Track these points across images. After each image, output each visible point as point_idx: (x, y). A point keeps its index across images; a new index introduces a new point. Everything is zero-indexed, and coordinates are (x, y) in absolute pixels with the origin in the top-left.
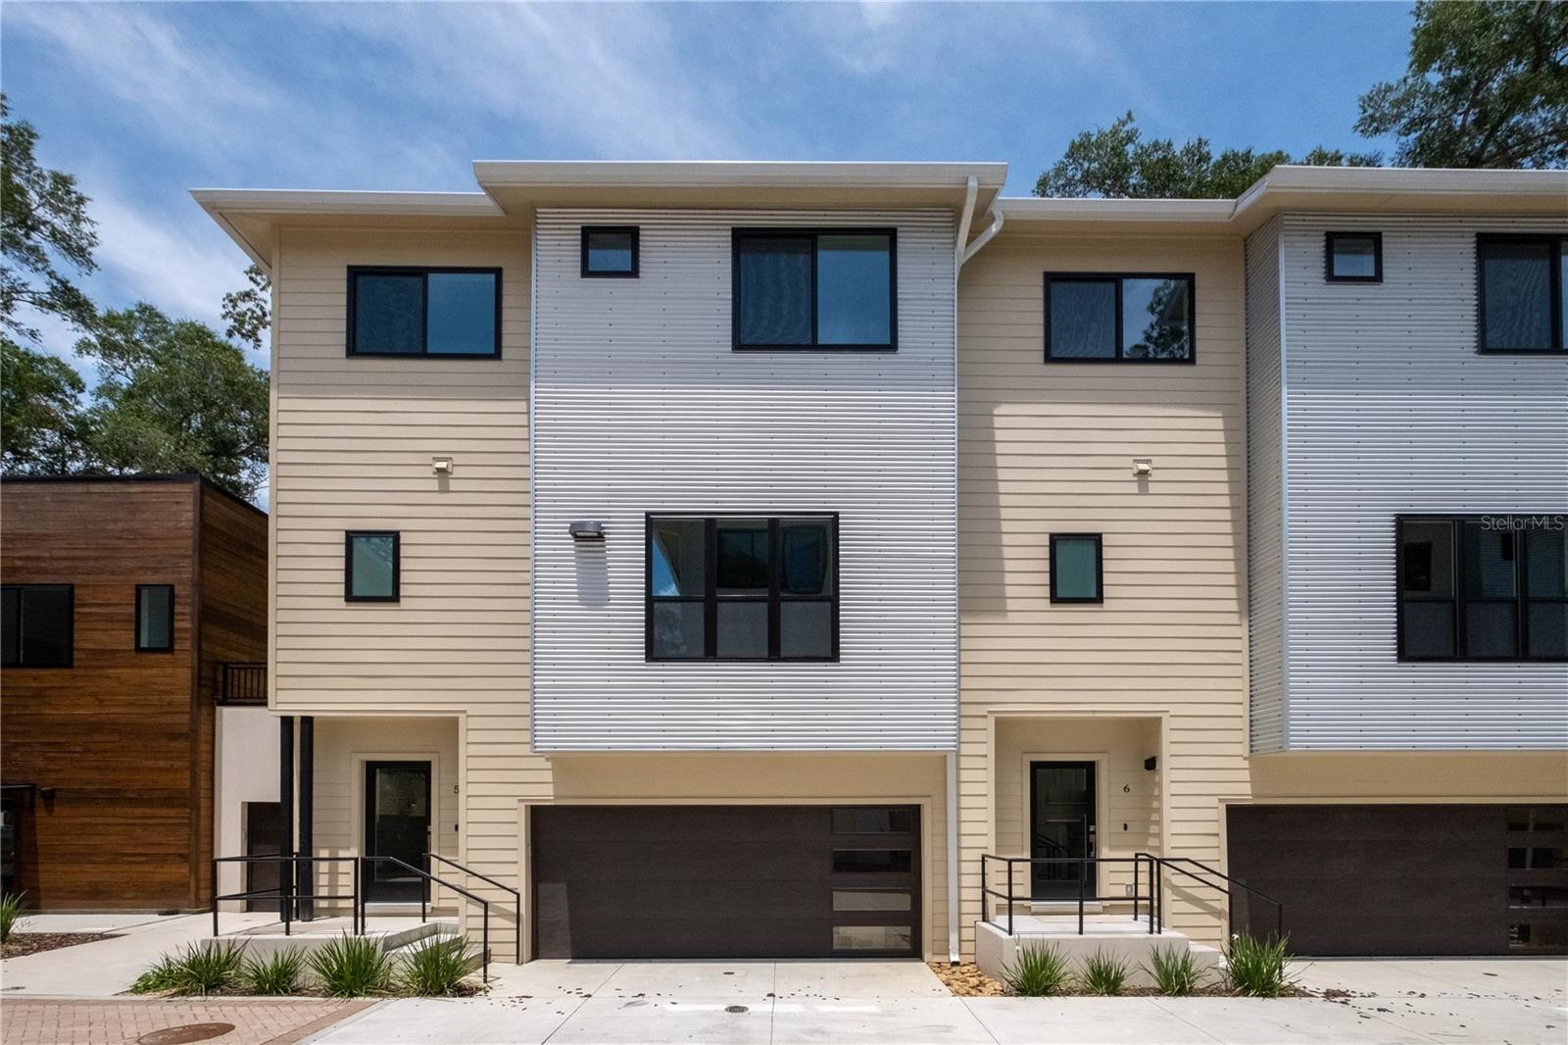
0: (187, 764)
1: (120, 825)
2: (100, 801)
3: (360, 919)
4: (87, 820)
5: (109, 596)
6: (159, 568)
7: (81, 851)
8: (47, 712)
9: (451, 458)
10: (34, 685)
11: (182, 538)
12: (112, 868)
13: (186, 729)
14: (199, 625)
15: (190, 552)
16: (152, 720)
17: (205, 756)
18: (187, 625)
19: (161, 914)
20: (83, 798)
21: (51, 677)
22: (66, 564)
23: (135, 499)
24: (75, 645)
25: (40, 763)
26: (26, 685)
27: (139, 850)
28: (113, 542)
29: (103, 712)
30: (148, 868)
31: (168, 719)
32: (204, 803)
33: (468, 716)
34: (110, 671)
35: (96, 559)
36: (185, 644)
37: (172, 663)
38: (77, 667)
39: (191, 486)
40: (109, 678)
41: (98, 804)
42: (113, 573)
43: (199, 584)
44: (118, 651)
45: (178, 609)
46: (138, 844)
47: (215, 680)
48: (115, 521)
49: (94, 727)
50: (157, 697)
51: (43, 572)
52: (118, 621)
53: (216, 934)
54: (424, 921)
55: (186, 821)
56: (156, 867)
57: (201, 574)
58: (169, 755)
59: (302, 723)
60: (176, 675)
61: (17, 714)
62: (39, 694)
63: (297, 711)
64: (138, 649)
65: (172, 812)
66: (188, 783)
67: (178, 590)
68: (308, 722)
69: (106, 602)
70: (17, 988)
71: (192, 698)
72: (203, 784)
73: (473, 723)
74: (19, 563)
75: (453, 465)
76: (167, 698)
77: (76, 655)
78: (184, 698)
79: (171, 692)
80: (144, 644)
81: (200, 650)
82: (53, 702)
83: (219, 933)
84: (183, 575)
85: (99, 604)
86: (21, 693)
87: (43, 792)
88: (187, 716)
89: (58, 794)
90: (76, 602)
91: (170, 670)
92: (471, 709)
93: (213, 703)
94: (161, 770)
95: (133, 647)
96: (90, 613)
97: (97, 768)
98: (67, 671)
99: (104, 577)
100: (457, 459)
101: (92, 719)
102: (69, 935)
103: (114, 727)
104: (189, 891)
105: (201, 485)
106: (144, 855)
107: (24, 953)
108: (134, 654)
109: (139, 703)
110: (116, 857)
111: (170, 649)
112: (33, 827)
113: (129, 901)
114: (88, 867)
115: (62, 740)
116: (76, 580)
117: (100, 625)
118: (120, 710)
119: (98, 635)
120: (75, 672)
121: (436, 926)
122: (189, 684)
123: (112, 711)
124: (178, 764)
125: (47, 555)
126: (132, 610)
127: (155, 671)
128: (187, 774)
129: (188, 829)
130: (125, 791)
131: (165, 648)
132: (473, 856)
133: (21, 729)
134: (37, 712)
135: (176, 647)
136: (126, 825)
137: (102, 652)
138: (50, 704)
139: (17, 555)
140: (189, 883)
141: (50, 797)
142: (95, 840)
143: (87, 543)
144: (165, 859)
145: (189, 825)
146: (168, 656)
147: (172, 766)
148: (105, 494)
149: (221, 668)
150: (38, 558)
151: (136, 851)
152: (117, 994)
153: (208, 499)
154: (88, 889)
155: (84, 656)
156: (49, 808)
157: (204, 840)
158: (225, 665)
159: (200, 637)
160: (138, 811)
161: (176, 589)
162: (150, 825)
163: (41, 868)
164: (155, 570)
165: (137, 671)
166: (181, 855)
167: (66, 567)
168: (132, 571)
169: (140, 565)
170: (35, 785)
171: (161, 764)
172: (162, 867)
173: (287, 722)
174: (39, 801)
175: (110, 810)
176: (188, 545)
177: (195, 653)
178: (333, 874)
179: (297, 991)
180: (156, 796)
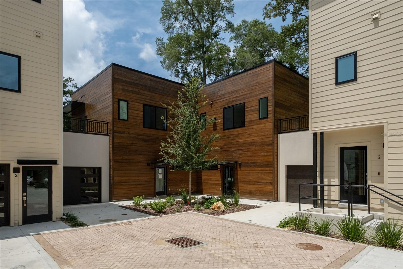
0: (272, 153)
1: (256, 173)
2: (251, 166)
3: (350, 210)
4: (248, 172)
5: (253, 104)
6: (264, 92)
7: (247, 181)
8: (240, 141)
9: (380, 12)
10: (237, 133)
11: (269, 82)
12: (254, 186)
13: (271, 142)
14: (274, 108)
15: (272, 85)
16: (263, 140)
17: (276, 151)
18: (271, 109)
19: (266, 201)
20: (248, 165)
21: (240, 130)
22: (243, 97)
23: (258, 72)
24: (245, 120)
25: (238, 155)
26: (235, 133)
27: (260, 181)
28: (253, 87)
29: (252, 139)
30: (262, 186)
31: (266, 140)
32: (276, 166)
33: (388, 124)
34: (253, 127)
35: (249, 93)
36: (271, 115)
37: (268, 122)
38: (246, 126)
39: (272, 63)
40: (253, 129)
41: (251, 167)
42: (253, 97)
43: (275, 95)
44: (254, 120)
45: (269, 104)
46: (260, 179)
47: (278, 126)
48: (254, 81)
49: (250, 144)
50: (264, 133)
51: (238, 100)
52: (255, 111)
53: (300, 211)
54: (369, 213)
55: (272, 172)
56: (264, 186)
57: (275, 92)
58: (267, 151)
59: (320, 134)
60: (269, 125)
61: (234, 142)
62: (238, 136)
63: (318, 130)
64: (260, 119)
65: (268, 169)
66: (272, 159)
67: (269, 98)
68: (322, 133)
69: (252, 106)
70: (251, 221)
71: (273, 132)
72: (276, 160)
73: (391, 127)
74: (233, 99)
75: (381, 14)
76: (266, 133)
77: (246, 123)
78: (271, 132)
79: (267, 131)
80: (261, 117)
81: (275, 116)
82: (241, 138)
83: (301, 210)
84: (270, 94)
85: (250, 107)
86: (234, 136)
87: (239, 163)
88: (272, 138)
89: (242, 164)
90: (245, 107)
91: (267, 124)
92: (389, 121)
93: (277, 133)
94: (265, 156)
95: (258, 118)
96: (248, 110)
97: (250, 156)
98: (243, 128)
99: (251, 98)
100: (382, 11)
101: (249, 142)
102: (249, 205)
103: (254, 143)
104: (273, 194)
105: (274, 62)
106: (262, 182)
107: (243, 210)
108: (258, 120)
109: (260, 135)
110: (255, 183)
111: (267, 118)
112: (237, 174)
113: (258, 196)
114: (249, 185)
115: (243, 148)
116: (245, 101)
117: (251, 113)
118: (255, 138)
119: (250, 116)
120: (246, 128)
121: (373, 216)
122: (272, 128)
123: (254, 139)
124: (269, 154)
125: (239, 95)
126: (258, 107)
127: (263, 125)
128: (272, 157)
129: (272, 174)
130: (257, 163)
131: (266, 117)
132: (391, 186)
133: (234, 146)
134: (237, 141)
135: (269, 117)
136: (257, 173)
137: (251, 121)
138: (240, 138)
139: (232, 97)
140: (273, 191)
141: (240, 165)
142: (250, 178)
143: (247, 90)
144: (266, 184)
145: (272, 173)
146: (266, 120)
147: (268, 154)
148: (251, 74)
149: (279, 121)
150: (237, 97)
151: (259, 181)
152: (276, 227)
153: (276, 66)
154: (248, 192)
155: (247, 123)
156: (240, 168)
157: (276, 178)
158: (280, 120)
159: (275, 112)
160: (260, 169)
161: (268, 98)
162: (263, 173)
163: (239, 185)
164: (263, 93)
165: (259, 125)
166: (270, 183)
167: (243, 98)
168: (257, 95)
169: (260, 93)
170: (237, 162)
171: (265, 154)
172: (266, 186)
173: (315, 134)
174: (238, 166)
175: (253, 169)
176: (271, 83)
177: (274, 118)
178: (329, 191)
179: (330, 235)
180: (264, 164)
